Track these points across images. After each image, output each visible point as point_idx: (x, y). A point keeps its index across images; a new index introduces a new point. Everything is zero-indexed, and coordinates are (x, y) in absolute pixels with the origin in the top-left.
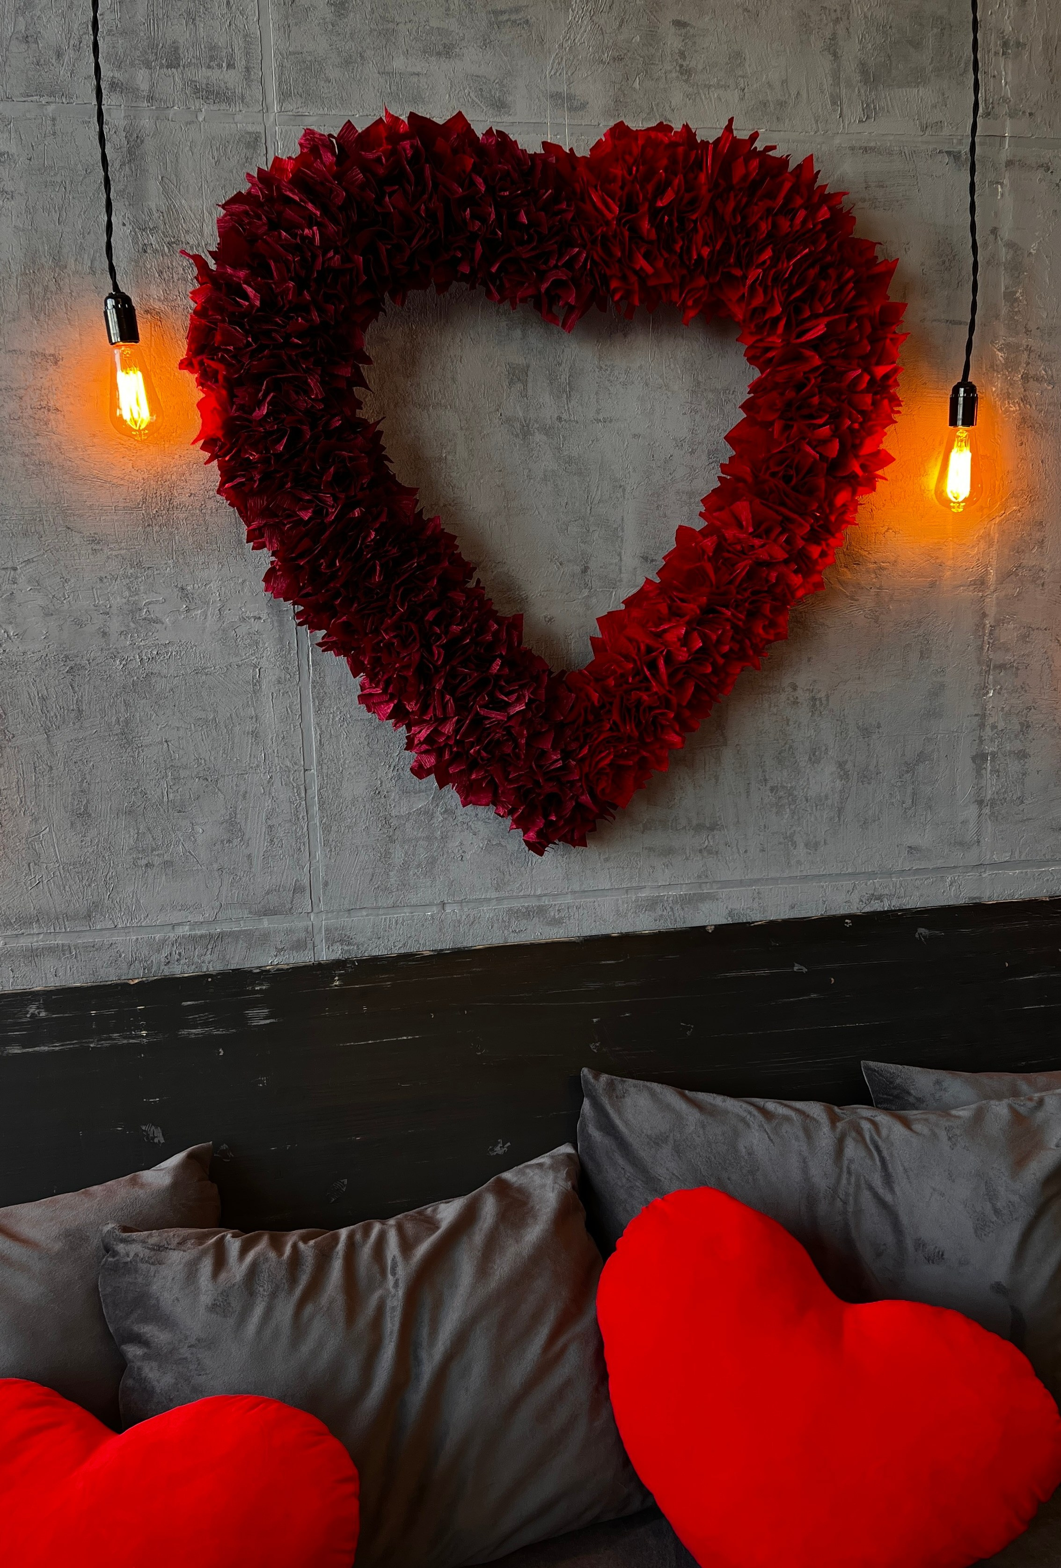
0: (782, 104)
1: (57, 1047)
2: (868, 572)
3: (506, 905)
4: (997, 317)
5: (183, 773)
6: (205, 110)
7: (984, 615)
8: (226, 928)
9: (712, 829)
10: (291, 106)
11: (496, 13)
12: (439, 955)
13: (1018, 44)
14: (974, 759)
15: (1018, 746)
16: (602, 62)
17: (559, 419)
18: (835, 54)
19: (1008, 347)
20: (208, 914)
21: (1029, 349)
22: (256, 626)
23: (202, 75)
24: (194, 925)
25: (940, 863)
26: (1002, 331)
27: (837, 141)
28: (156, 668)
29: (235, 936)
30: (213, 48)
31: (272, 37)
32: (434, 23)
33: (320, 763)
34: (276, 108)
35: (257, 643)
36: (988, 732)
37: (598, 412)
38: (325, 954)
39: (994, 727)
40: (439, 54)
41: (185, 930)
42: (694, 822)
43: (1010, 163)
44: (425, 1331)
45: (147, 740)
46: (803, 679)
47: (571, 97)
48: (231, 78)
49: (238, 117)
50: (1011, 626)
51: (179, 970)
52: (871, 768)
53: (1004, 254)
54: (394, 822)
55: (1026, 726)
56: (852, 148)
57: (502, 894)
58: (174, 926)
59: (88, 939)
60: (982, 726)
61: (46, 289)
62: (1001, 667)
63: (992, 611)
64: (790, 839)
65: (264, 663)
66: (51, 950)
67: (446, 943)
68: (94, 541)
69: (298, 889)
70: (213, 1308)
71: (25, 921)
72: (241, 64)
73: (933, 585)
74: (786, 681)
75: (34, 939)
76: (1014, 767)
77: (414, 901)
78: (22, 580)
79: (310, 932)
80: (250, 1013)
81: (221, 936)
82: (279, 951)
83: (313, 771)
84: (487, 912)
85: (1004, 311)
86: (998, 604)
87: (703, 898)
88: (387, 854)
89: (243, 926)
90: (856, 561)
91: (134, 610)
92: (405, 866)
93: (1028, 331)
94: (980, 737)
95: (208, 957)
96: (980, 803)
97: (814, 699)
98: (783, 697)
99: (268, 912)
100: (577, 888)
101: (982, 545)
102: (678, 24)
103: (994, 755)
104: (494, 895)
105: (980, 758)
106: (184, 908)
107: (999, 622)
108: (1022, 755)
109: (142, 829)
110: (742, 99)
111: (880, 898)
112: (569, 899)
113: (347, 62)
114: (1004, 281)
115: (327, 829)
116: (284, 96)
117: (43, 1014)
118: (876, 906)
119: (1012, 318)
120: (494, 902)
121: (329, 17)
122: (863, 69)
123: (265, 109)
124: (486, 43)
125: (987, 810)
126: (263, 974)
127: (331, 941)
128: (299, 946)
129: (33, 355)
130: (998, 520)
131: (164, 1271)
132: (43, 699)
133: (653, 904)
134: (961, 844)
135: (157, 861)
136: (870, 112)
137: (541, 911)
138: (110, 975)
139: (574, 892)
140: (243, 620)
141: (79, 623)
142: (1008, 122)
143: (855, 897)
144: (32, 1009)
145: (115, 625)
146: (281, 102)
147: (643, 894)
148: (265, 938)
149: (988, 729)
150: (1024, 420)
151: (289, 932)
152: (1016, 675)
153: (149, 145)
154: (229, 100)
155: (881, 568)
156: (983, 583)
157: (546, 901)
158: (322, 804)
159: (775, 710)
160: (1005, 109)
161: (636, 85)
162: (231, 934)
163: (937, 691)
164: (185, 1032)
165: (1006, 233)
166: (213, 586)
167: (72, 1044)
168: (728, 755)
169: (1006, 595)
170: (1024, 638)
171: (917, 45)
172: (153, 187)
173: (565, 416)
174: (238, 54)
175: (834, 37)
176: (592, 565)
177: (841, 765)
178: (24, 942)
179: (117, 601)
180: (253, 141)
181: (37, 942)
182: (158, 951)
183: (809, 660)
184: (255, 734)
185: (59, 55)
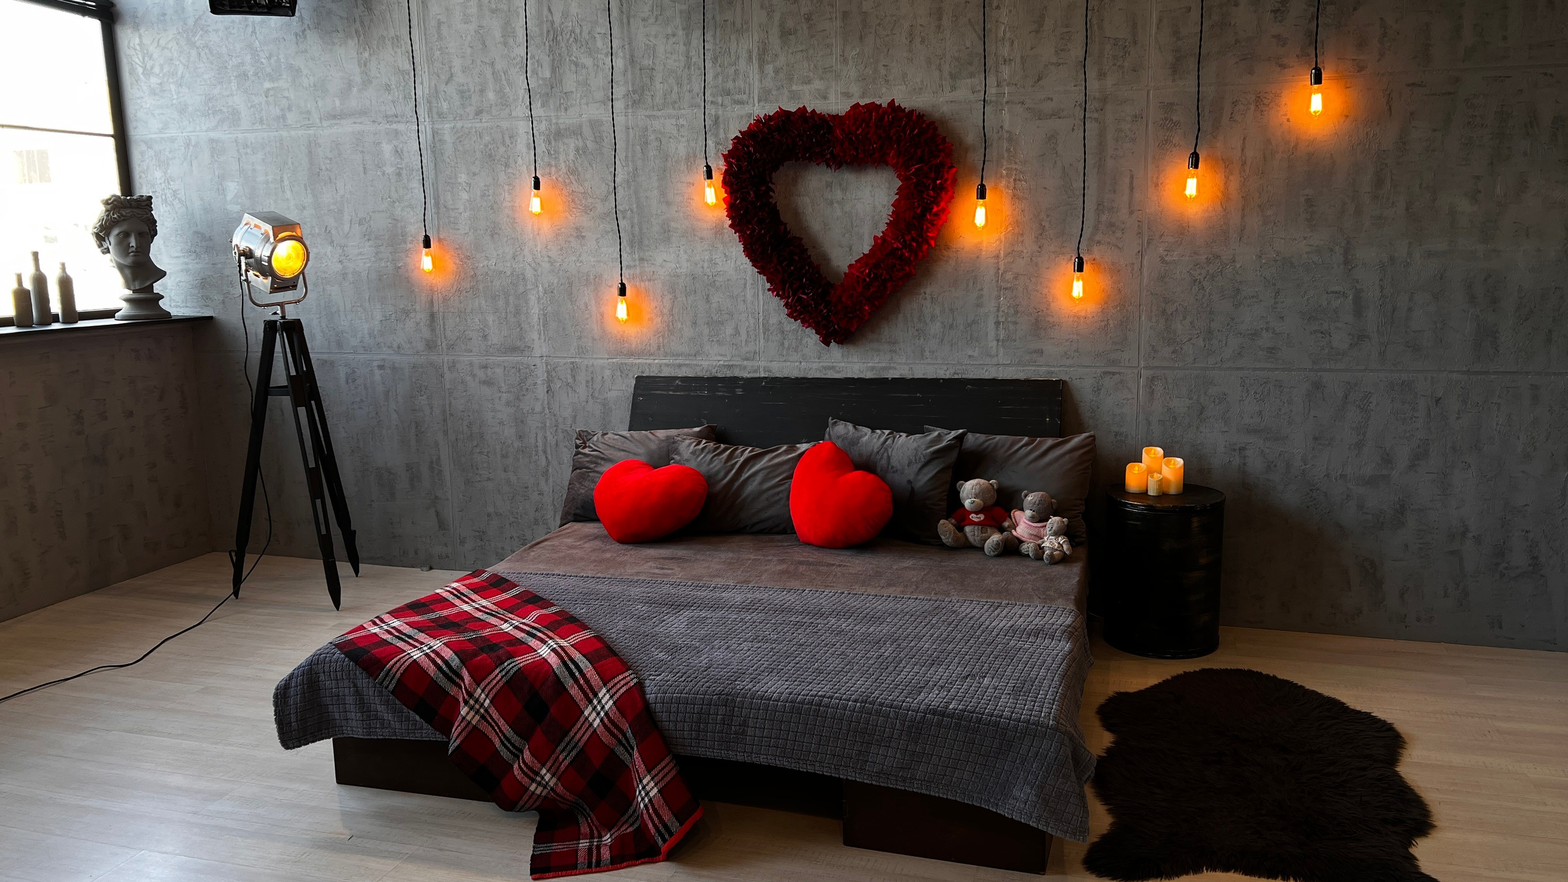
0: (921, 89)
1: (682, 393)
2: (953, 252)
3: (821, 364)
4: (1003, 158)
5: (723, 312)
6: (737, 107)
7: (999, 269)
8: (734, 363)
9: (894, 343)
10: (762, 104)
11: (824, 69)
12: (797, 378)
13: (1010, 60)
14: (995, 323)
15: (1013, 319)
16: (859, 81)
17: (843, 199)
18: (940, 71)
19: (1007, 169)
20: (729, 358)
21: (1016, 169)
22: (746, 266)
23: (737, 97)
24: (725, 361)
25: (981, 362)
26: (1005, 163)
27: (941, 99)
28: (716, 278)
29: (736, 366)
30: (740, 89)
31: (757, 84)
32: (805, 74)
33: (763, 312)
34: (757, 105)
35: (746, 272)
36: (1001, 313)
37: (856, 196)
38: (762, 375)
39: (1003, 311)
40: (806, 84)
41: (721, 363)
42: (888, 340)
43: (1007, 102)
44: (746, 470)
45: (713, 301)
46: (928, 291)
47: (848, 93)
48: (745, 97)
49: (746, 109)
50: (1010, 273)
51: (719, 375)
52: (954, 324)
53: (1005, 135)
54: (785, 332)
55: (1017, 312)
56: (947, 102)
57: (820, 360)
58: (719, 361)
59: (695, 362)
60: (998, 311)
61: (691, 163)
62: (1006, 289)
63: (1002, 268)
64: (923, 351)
65: (747, 278)
66: (685, 365)
67: (801, 375)
68: (701, 239)
69: (755, 353)
70: (692, 453)
71: (678, 355)
72: (747, 92)
73: (978, 257)
74: (922, 291)
75: (680, 361)
76: (1012, 327)
77: (791, 360)
78: (682, 251)
79: (759, 367)
80: (737, 390)
81: (732, 365)
82: (749, 373)
83: (761, 314)
84: (815, 366)
85: (1006, 156)
86: (1004, 265)
87: (891, 368)
88: (783, 344)
89: (739, 363)
90: (947, 248)
91: (711, 260)
92: (789, 348)
93: (1016, 163)
94: (997, 315)
95: (728, 372)
96: (998, 341)
97: (932, 298)
98: (921, 296)
99: (747, 359)
100: (846, 360)
101: (998, 242)
102: (885, 66)
103: (1003, 322)
104: (817, 360)
105: (997, 323)
106: (722, 355)
107: (1005, 272)
108: (1016, 323)
109: (711, 329)
110: (906, 88)
111: (958, 374)
112: (843, 364)
113: (778, 89)
114: (1005, 145)
115: (764, 333)
116: (759, 101)
117: (680, 383)
118: (956, 377)
119: (1009, 158)
120: (817, 363)
121: (773, 75)
122: (951, 74)
123: (754, 106)
124: (821, 79)
125: (1000, 343)
126: (742, 379)
127: (765, 372)
128: (755, 371)
129: (687, 183)
130: (1004, 233)
131: (684, 444)
132: (686, 287)
133: (872, 369)
134: (990, 356)
135: (715, 340)
136: (953, 88)
137: (833, 368)
138: (700, 374)
139: (845, 362)
140: (742, 264)
141: (696, 264)
142: (1006, 88)
143: (948, 373)
144: (677, 382)
145: (706, 265)
146: (758, 103)
147: (870, 365)
148: (745, 368)
149: (1001, 312)
150: (1014, 196)
151: (752, 367)
152: (1012, 292)
153: (721, 119)
154: (743, 104)
155: (958, 251)
156: (998, 257)
157: (834, 364)
158: (763, 325)
159: (917, 301)
160: (1005, 83)
161: (870, 87)
162: (735, 365)
163: (980, 297)
164: (717, 393)
165: (1006, 127)
166: (734, 253)
167: (686, 393)
168: (900, 316)
169: (1008, 262)
170: (1016, 278)
171: (971, 64)
172: (722, 131)
173: (845, 198)
174: (747, 90)
175: (940, 64)
176: (853, 248)
177: (942, 323)
178: (677, 362)
179: (707, 257)
180: (750, 115)
181: (681, 362)
182: (714, 368)
183: (931, 283)
184: (744, 301)
185: (698, 95)
